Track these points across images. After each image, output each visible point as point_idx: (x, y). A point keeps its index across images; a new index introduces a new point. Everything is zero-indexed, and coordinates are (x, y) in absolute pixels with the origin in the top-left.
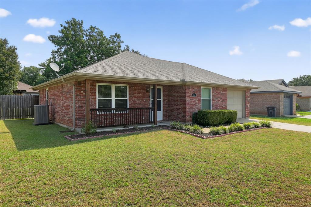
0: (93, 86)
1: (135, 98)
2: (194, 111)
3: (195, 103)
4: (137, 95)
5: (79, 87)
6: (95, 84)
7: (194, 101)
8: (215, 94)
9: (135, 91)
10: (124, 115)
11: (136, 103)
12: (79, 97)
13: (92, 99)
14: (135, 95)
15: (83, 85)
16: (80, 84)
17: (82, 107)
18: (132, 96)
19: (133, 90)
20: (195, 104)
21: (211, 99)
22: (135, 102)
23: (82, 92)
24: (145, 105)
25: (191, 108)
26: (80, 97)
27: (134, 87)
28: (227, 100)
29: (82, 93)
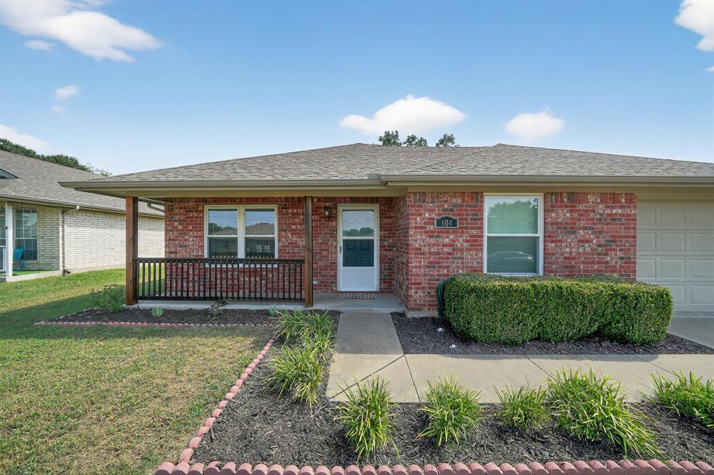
0: (196, 212)
1: (292, 234)
2: (446, 275)
3: (454, 250)
4: (299, 227)
5: (171, 214)
6: (200, 208)
7: (447, 241)
8: (563, 215)
9: (293, 218)
10: (264, 273)
11: (297, 247)
12: (171, 233)
13: (196, 237)
14: (294, 227)
15: (177, 210)
16: (173, 209)
17: (176, 253)
18: (285, 230)
19: (290, 217)
20: (449, 254)
21: (540, 234)
22: (294, 244)
23: (176, 224)
24: (322, 250)
25: (431, 265)
26: (173, 234)
27: (290, 211)
28: (634, 237)
29: (177, 227)
